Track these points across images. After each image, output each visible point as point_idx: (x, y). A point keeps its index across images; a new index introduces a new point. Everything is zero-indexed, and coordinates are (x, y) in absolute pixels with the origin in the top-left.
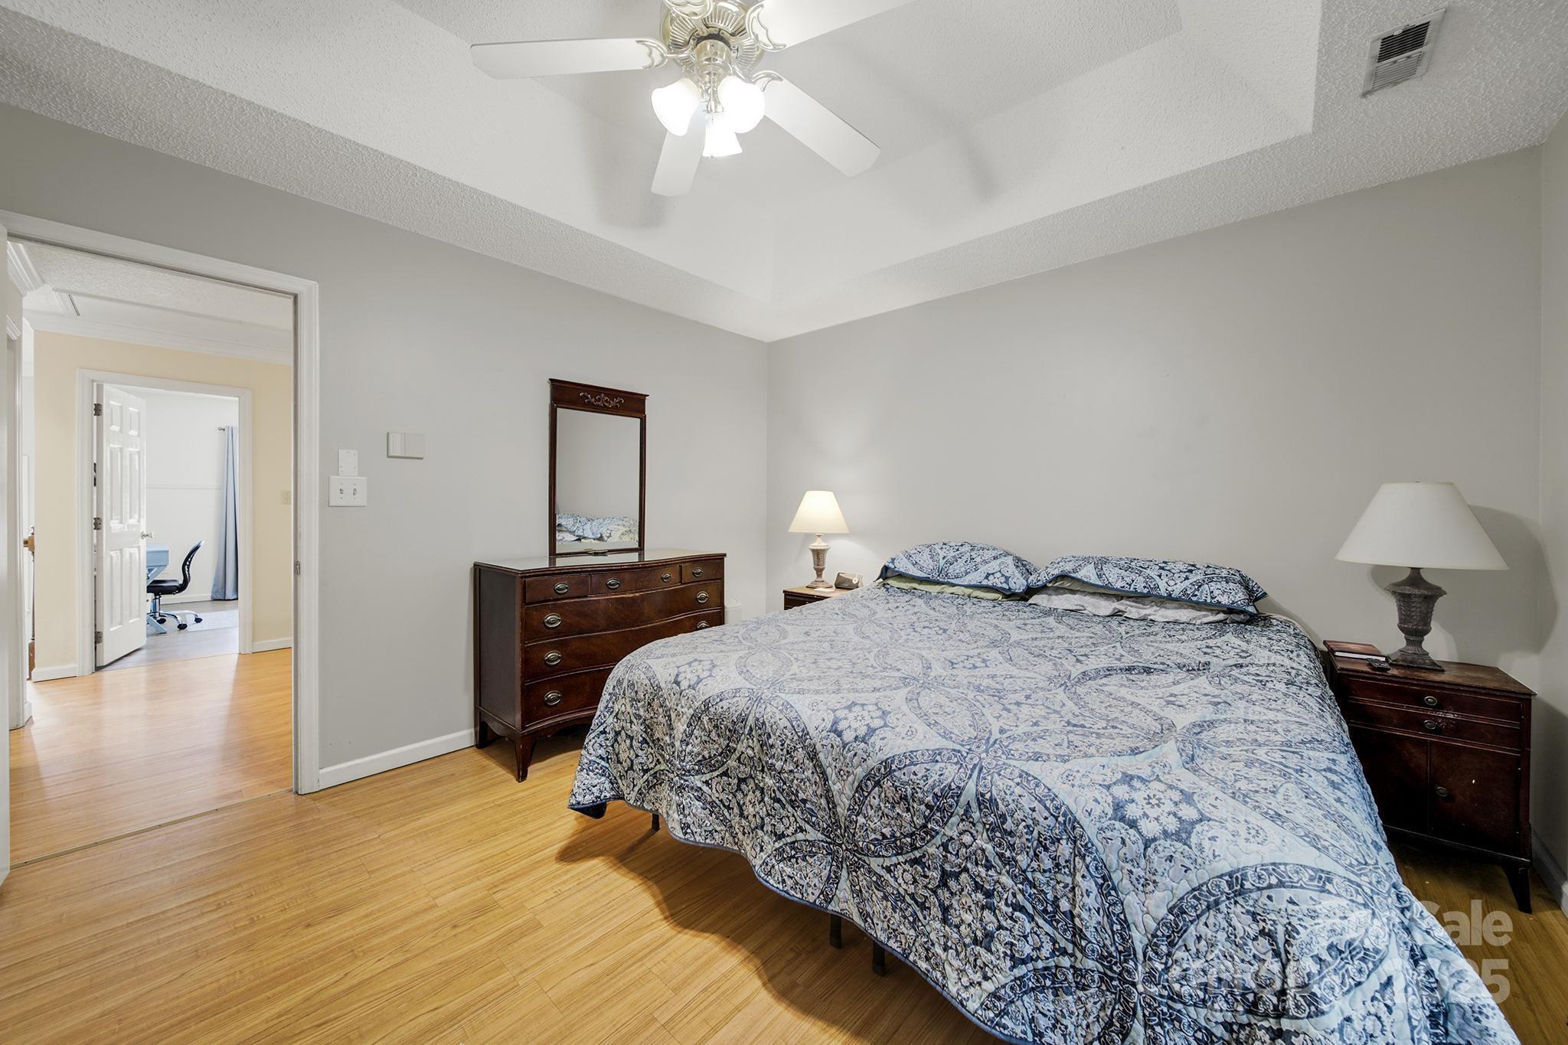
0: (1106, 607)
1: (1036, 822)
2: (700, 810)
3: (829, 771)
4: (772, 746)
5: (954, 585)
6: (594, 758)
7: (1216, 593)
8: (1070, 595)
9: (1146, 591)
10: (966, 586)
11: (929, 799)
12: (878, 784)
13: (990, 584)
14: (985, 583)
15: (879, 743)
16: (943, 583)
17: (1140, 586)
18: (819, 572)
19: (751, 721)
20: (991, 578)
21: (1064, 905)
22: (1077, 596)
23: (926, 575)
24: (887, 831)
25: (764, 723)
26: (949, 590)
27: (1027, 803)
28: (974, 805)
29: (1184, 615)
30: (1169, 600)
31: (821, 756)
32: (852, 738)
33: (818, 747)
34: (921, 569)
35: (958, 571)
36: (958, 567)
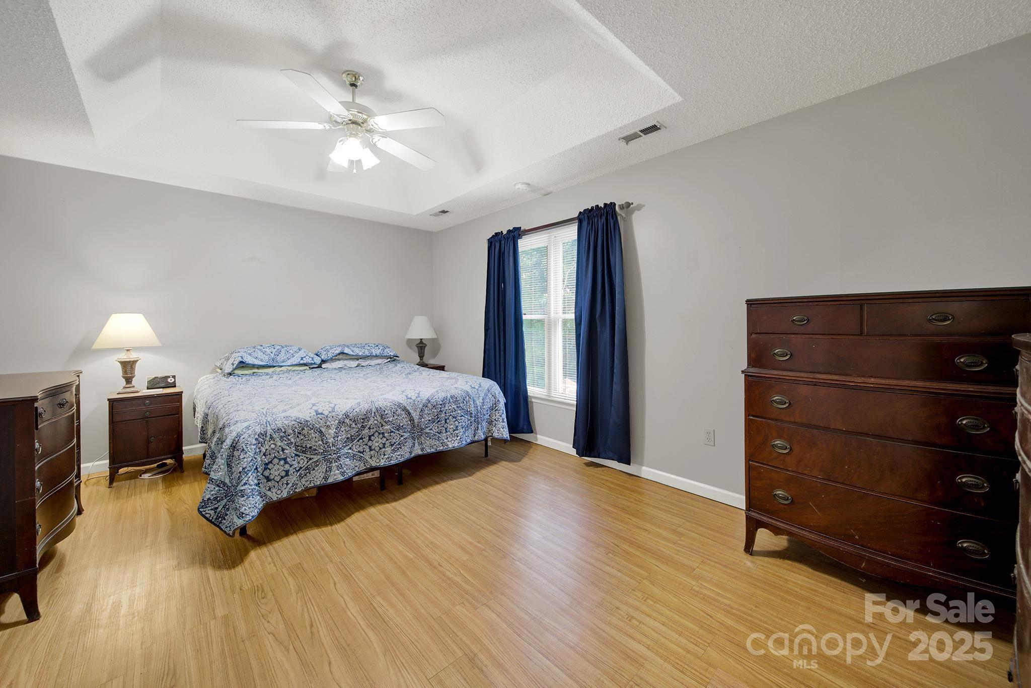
0: (354, 364)
1: (462, 395)
2: (349, 462)
3: (411, 411)
4: (387, 414)
5: (281, 366)
6: (253, 487)
7: (389, 352)
8: (338, 362)
9: (369, 355)
10: (289, 366)
11: (441, 403)
12: (426, 406)
13: (305, 362)
14: (302, 362)
15: (423, 396)
16: (274, 367)
17: (367, 353)
18: (129, 380)
19: (374, 410)
20: (304, 359)
21: (469, 410)
22: (341, 361)
23: (265, 364)
24: (430, 419)
25: (380, 408)
26: (278, 369)
27: (459, 392)
28: (450, 398)
29: (379, 361)
30: (376, 356)
31: (407, 408)
32: (415, 398)
33: (406, 405)
34: (262, 360)
35: (282, 359)
36: (282, 356)
